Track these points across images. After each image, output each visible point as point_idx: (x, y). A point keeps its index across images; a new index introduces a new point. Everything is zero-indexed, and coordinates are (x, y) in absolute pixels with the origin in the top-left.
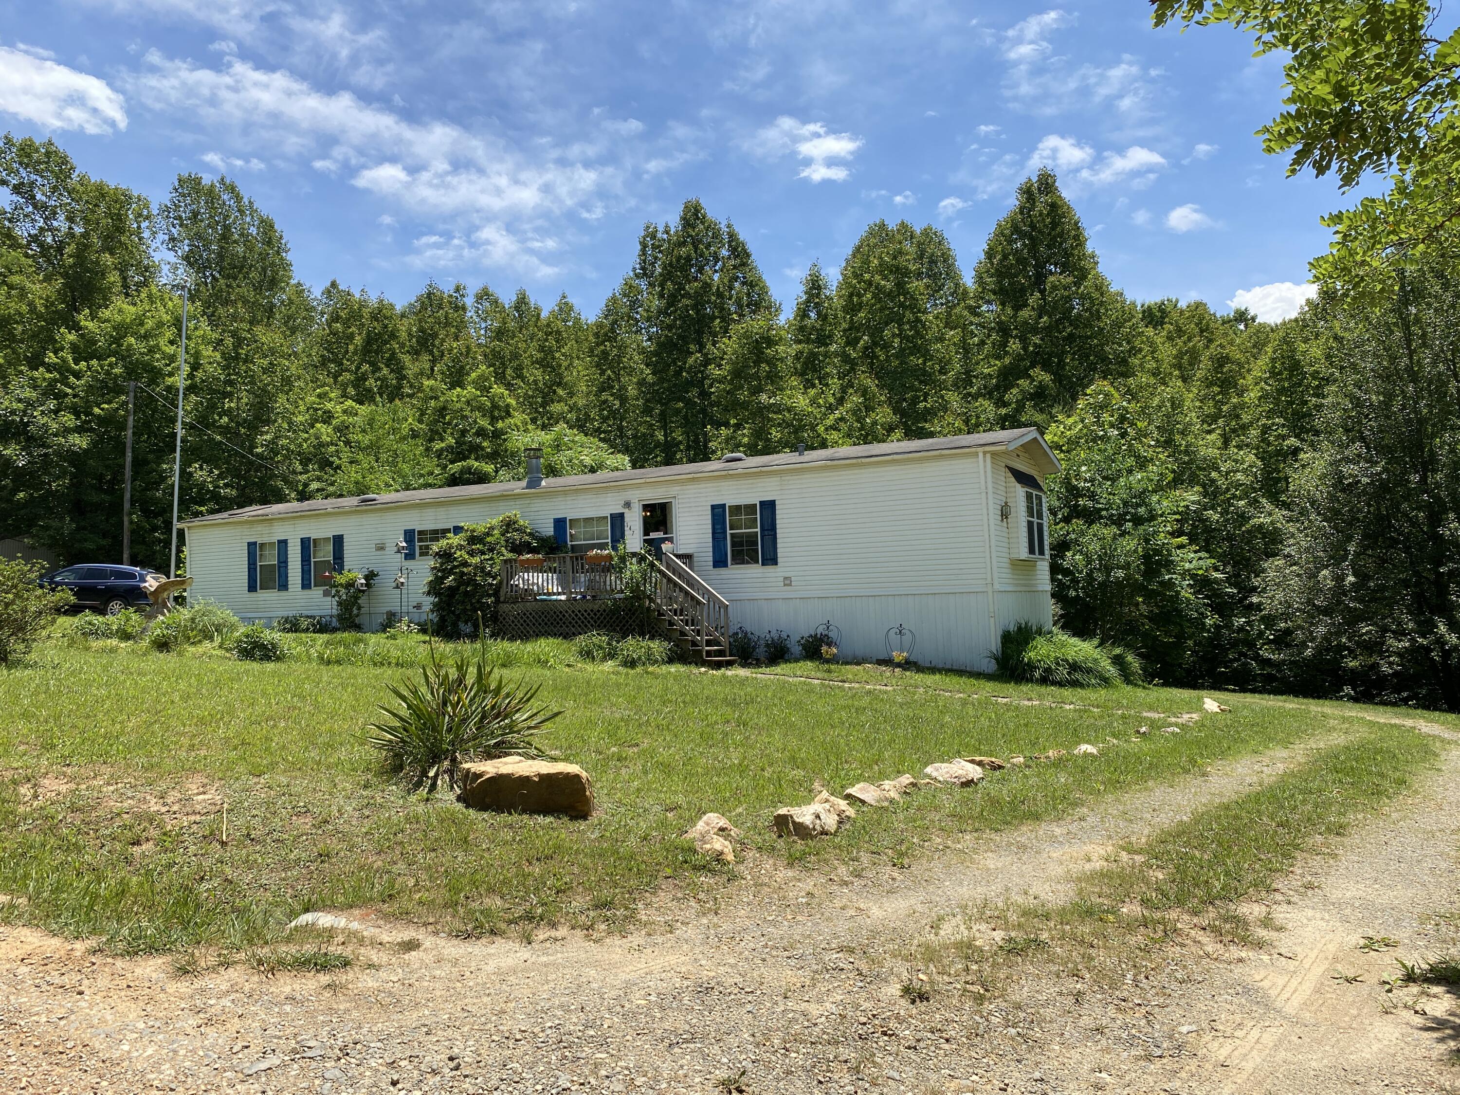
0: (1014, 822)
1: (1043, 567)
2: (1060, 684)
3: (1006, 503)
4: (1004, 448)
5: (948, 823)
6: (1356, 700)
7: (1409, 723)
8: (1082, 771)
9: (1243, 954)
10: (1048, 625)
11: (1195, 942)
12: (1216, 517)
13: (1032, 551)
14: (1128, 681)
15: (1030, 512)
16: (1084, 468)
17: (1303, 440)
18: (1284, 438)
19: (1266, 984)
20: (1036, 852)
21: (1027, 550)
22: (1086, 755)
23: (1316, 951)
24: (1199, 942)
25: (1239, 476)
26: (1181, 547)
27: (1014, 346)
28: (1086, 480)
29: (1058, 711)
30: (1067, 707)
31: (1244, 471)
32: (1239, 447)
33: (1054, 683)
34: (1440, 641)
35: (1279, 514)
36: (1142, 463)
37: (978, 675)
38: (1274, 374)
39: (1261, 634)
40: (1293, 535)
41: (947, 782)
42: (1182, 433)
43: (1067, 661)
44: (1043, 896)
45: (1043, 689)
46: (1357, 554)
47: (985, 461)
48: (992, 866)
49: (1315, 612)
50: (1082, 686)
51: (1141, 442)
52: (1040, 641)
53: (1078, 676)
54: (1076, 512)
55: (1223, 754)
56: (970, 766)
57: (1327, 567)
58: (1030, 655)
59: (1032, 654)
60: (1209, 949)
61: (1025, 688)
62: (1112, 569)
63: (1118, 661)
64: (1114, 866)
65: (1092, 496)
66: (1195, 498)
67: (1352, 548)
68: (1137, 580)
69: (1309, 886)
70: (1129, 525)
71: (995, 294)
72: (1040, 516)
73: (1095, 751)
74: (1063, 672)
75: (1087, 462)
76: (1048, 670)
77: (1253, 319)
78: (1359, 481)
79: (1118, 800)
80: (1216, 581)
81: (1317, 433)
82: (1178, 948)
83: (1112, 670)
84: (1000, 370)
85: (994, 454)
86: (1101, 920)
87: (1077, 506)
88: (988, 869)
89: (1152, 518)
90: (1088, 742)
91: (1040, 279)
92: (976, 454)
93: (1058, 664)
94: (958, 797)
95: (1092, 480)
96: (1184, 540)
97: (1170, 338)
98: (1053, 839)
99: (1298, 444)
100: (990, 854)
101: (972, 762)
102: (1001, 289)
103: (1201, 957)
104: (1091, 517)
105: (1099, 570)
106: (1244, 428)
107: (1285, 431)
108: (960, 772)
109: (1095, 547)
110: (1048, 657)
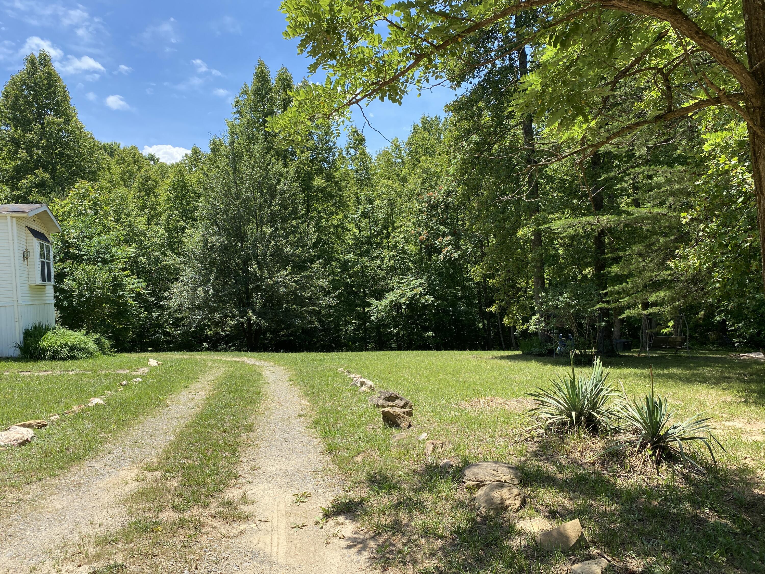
0: (66, 466)
1: (50, 288)
2: (63, 359)
3: (27, 250)
4: (25, 215)
5: (16, 479)
6: (208, 350)
7: (241, 359)
8: (100, 417)
9: (242, 527)
10: (53, 325)
11: (213, 528)
12: (144, 260)
13: (43, 280)
14: (104, 353)
15: (42, 256)
16: (72, 231)
17: (187, 223)
18: (178, 221)
19: (261, 545)
20: (88, 486)
21: (40, 279)
22: (97, 405)
23: (276, 512)
24: (215, 527)
25: (156, 239)
26: (127, 276)
27: (23, 154)
28: (74, 238)
29: (66, 377)
30: (70, 373)
31: (159, 237)
32: (156, 224)
33: (59, 359)
34: (249, 320)
35: (178, 260)
36: (107, 230)
37: (7, 359)
38: (174, 189)
39: (167, 320)
40: (185, 271)
41: (8, 445)
42: (127, 216)
43: (67, 345)
44: (105, 522)
45: (53, 364)
46: (215, 280)
47: (12, 222)
48: (59, 507)
49: (194, 308)
50: (77, 359)
51: (106, 218)
52: (50, 334)
53: (75, 353)
54: (68, 256)
55: (171, 391)
56: (24, 430)
57: (200, 286)
58: (44, 343)
59: (45, 343)
60: (222, 530)
61: (41, 364)
62: (94, 289)
63: (97, 341)
64: (143, 484)
65: (78, 247)
66: (134, 250)
67: (212, 277)
68: (108, 295)
69: (254, 469)
70: (100, 264)
71: (10, 120)
72: (48, 259)
73: (102, 402)
74: (66, 352)
75: (76, 228)
76: (56, 352)
77: (158, 160)
78: (215, 245)
79: (127, 434)
80: (144, 294)
81: (195, 220)
82: (206, 536)
83: (94, 347)
84: (14, 166)
85: (18, 218)
86: (153, 531)
87: (68, 252)
88: (57, 510)
89: (113, 261)
90: (95, 396)
91: (40, 117)
92: (6, 218)
93: (62, 347)
94: (18, 455)
95: (77, 238)
96: (128, 272)
97: (118, 163)
98: (97, 473)
99: (185, 225)
100: (55, 497)
101: (24, 426)
102: (14, 118)
103: (221, 539)
104: (78, 259)
105: (87, 290)
106: (158, 215)
107: (178, 218)
108: (18, 436)
109: (83, 277)
110: (56, 343)
